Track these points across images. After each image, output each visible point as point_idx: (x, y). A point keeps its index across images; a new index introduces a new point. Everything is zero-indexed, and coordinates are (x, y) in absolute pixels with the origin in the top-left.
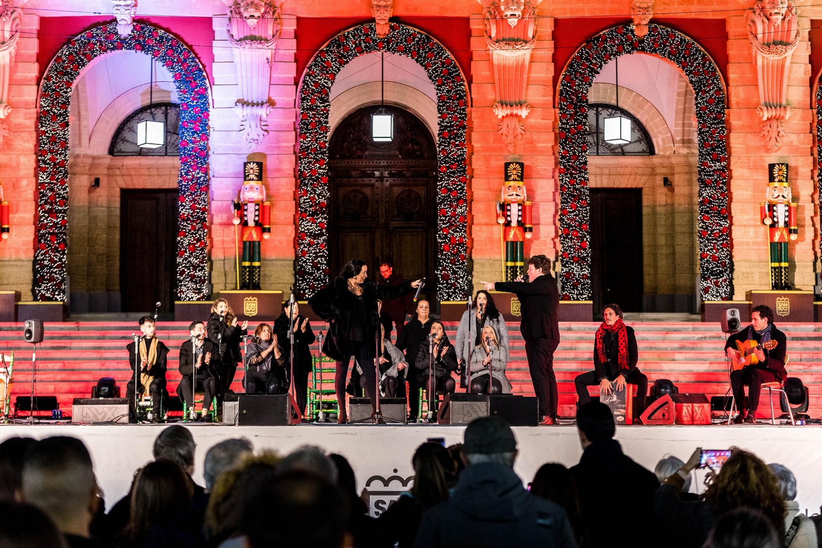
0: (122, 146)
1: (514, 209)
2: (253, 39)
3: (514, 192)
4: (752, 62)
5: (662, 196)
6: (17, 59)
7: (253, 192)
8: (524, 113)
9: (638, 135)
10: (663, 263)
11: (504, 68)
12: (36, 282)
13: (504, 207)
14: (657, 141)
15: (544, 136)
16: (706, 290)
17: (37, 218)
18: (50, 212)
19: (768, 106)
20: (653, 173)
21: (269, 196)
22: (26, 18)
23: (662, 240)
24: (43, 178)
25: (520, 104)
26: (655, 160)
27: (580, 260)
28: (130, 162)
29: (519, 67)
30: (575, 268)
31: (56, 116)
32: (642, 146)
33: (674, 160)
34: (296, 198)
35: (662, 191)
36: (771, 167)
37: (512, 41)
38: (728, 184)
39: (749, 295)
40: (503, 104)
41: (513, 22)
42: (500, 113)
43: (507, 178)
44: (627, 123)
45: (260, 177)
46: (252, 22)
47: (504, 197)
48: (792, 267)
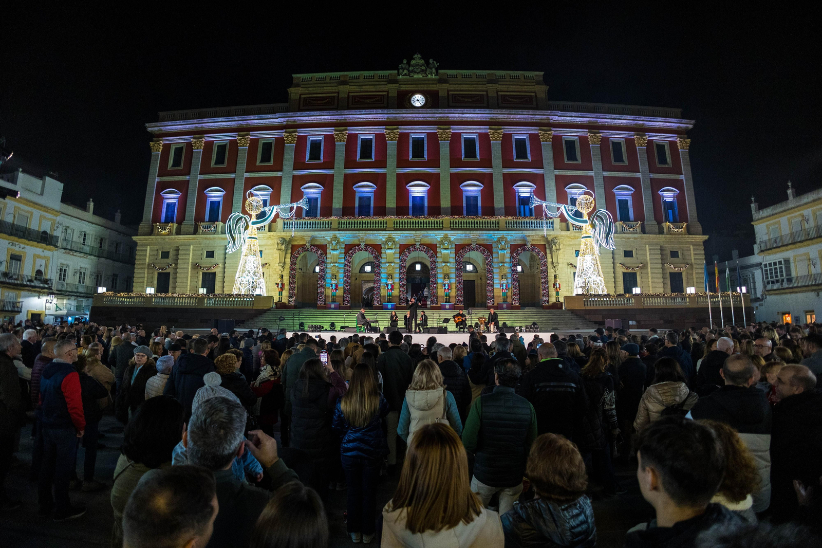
0: (361, 271)
1: (447, 285)
2: (390, 248)
3: (447, 282)
4: (497, 253)
5: (479, 281)
6: (340, 253)
7: (390, 282)
8: (449, 264)
9: (474, 268)
10: (480, 296)
11: (444, 255)
12: (344, 301)
13: (444, 285)
14: (478, 270)
15: (453, 269)
16: (488, 303)
17: (344, 287)
18: (347, 286)
19: (501, 262)
20: (477, 277)
21: (393, 283)
22: (342, 244)
23: (480, 292)
24: (345, 279)
25: (448, 262)
26: (478, 274)
27: (461, 296)
28: (364, 274)
29: (448, 254)
30: (460, 298)
31: (348, 265)
32: (475, 271)
33: (482, 274)
34: (399, 283)
35: (480, 280)
36: (502, 276)
37: (446, 249)
38: (493, 280)
39: (498, 304)
40: (444, 262)
41: (446, 245)
42: (443, 264)
43: (445, 279)
44: (471, 266)
45: (391, 279)
46: (390, 245)
47: (445, 283)
48: (507, 297)
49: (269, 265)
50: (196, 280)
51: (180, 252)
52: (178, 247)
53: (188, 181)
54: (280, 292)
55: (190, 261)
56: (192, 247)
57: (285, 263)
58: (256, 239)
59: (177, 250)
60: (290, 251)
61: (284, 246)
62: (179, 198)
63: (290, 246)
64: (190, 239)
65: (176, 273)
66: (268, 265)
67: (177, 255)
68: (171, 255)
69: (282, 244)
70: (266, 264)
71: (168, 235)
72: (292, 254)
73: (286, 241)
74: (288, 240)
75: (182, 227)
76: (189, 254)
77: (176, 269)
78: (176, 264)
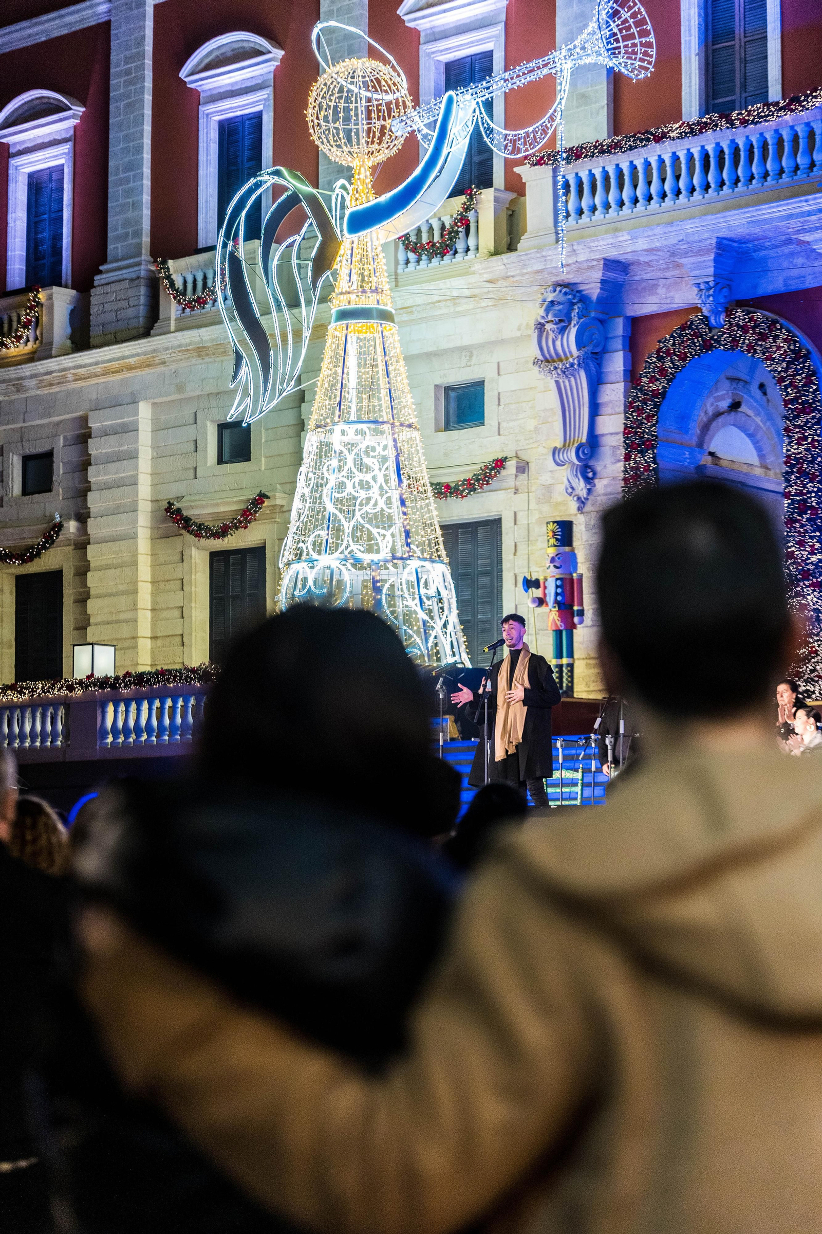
49: (523, 468)
50: (176, 599)
51: (96, 448)
52: (84, 420)
53: (108, 23)
54: (559, 633)
55: (145, 490)
56: (144, 411)
57: (593, 442)
58: (385, 316)
59: (83, 437)
60: (617, 363)
61: (573, 332)
62: (76, 137)
63: (619, 327)
64: (130, 368)
65: (83, 571)
66: (511, 466)
67: (85, 464)
68: (60, 469)
69: (563, 325)
70: (499, 464)
71: (32, 358)
72: (632, 377)
73: (584, 299)
74: (594, 290)
75: (96, 297)
76: (133, 456)
77: (82, 545)
78: (83, 517)
